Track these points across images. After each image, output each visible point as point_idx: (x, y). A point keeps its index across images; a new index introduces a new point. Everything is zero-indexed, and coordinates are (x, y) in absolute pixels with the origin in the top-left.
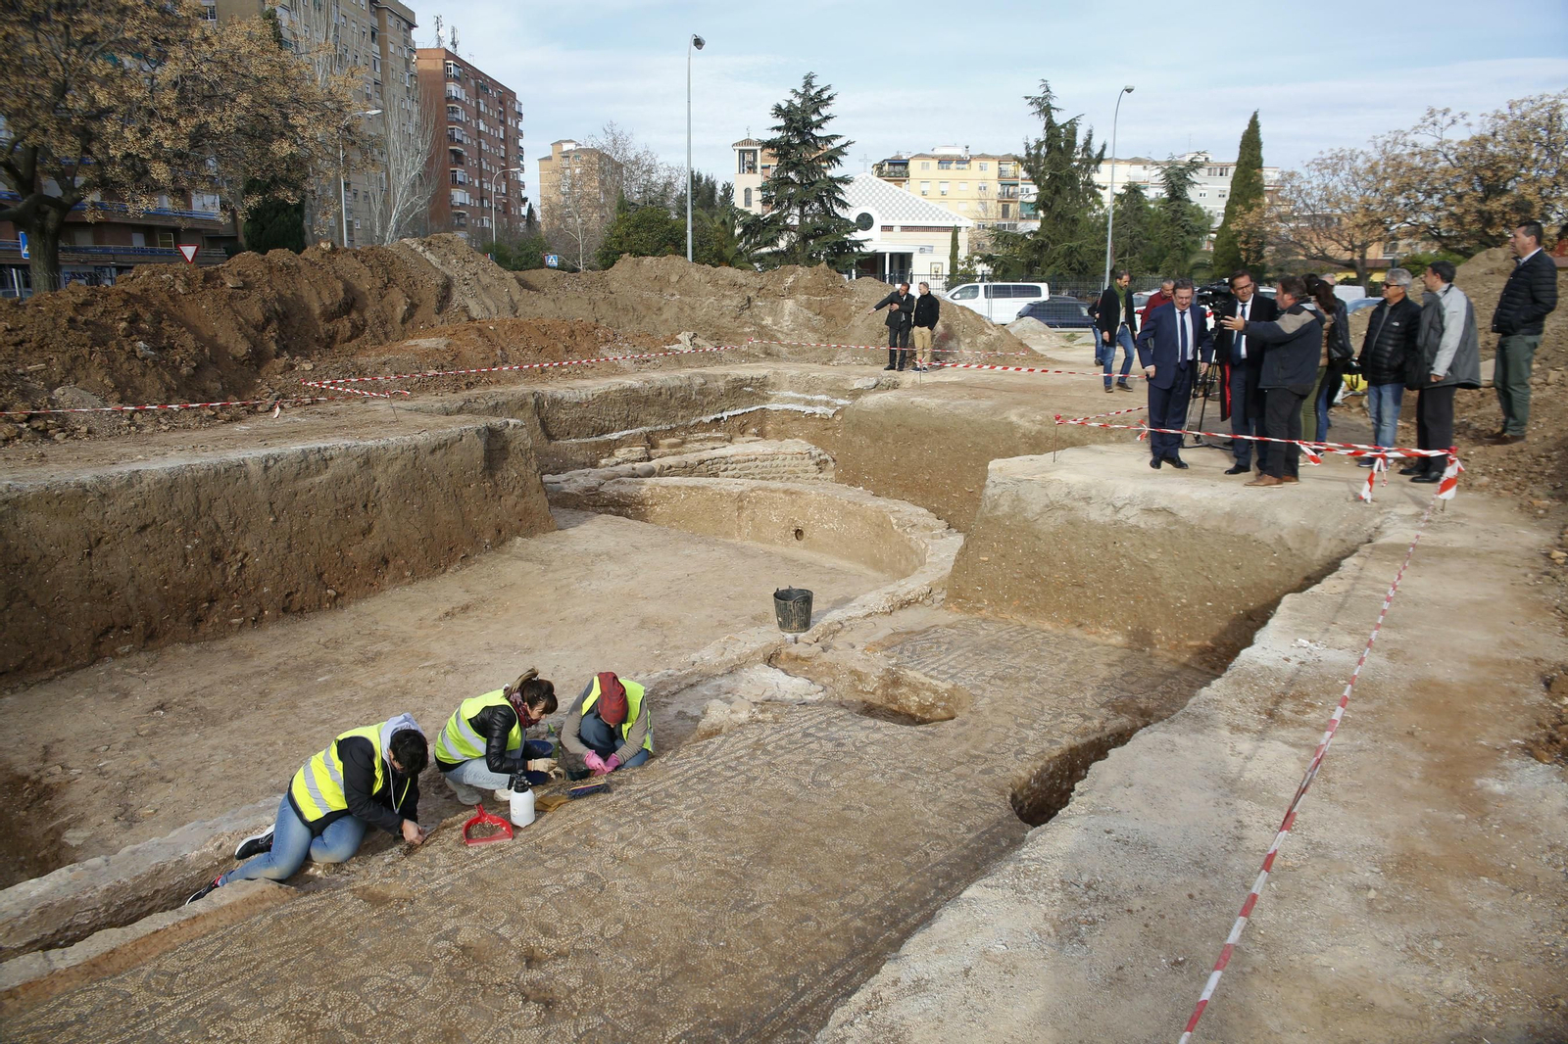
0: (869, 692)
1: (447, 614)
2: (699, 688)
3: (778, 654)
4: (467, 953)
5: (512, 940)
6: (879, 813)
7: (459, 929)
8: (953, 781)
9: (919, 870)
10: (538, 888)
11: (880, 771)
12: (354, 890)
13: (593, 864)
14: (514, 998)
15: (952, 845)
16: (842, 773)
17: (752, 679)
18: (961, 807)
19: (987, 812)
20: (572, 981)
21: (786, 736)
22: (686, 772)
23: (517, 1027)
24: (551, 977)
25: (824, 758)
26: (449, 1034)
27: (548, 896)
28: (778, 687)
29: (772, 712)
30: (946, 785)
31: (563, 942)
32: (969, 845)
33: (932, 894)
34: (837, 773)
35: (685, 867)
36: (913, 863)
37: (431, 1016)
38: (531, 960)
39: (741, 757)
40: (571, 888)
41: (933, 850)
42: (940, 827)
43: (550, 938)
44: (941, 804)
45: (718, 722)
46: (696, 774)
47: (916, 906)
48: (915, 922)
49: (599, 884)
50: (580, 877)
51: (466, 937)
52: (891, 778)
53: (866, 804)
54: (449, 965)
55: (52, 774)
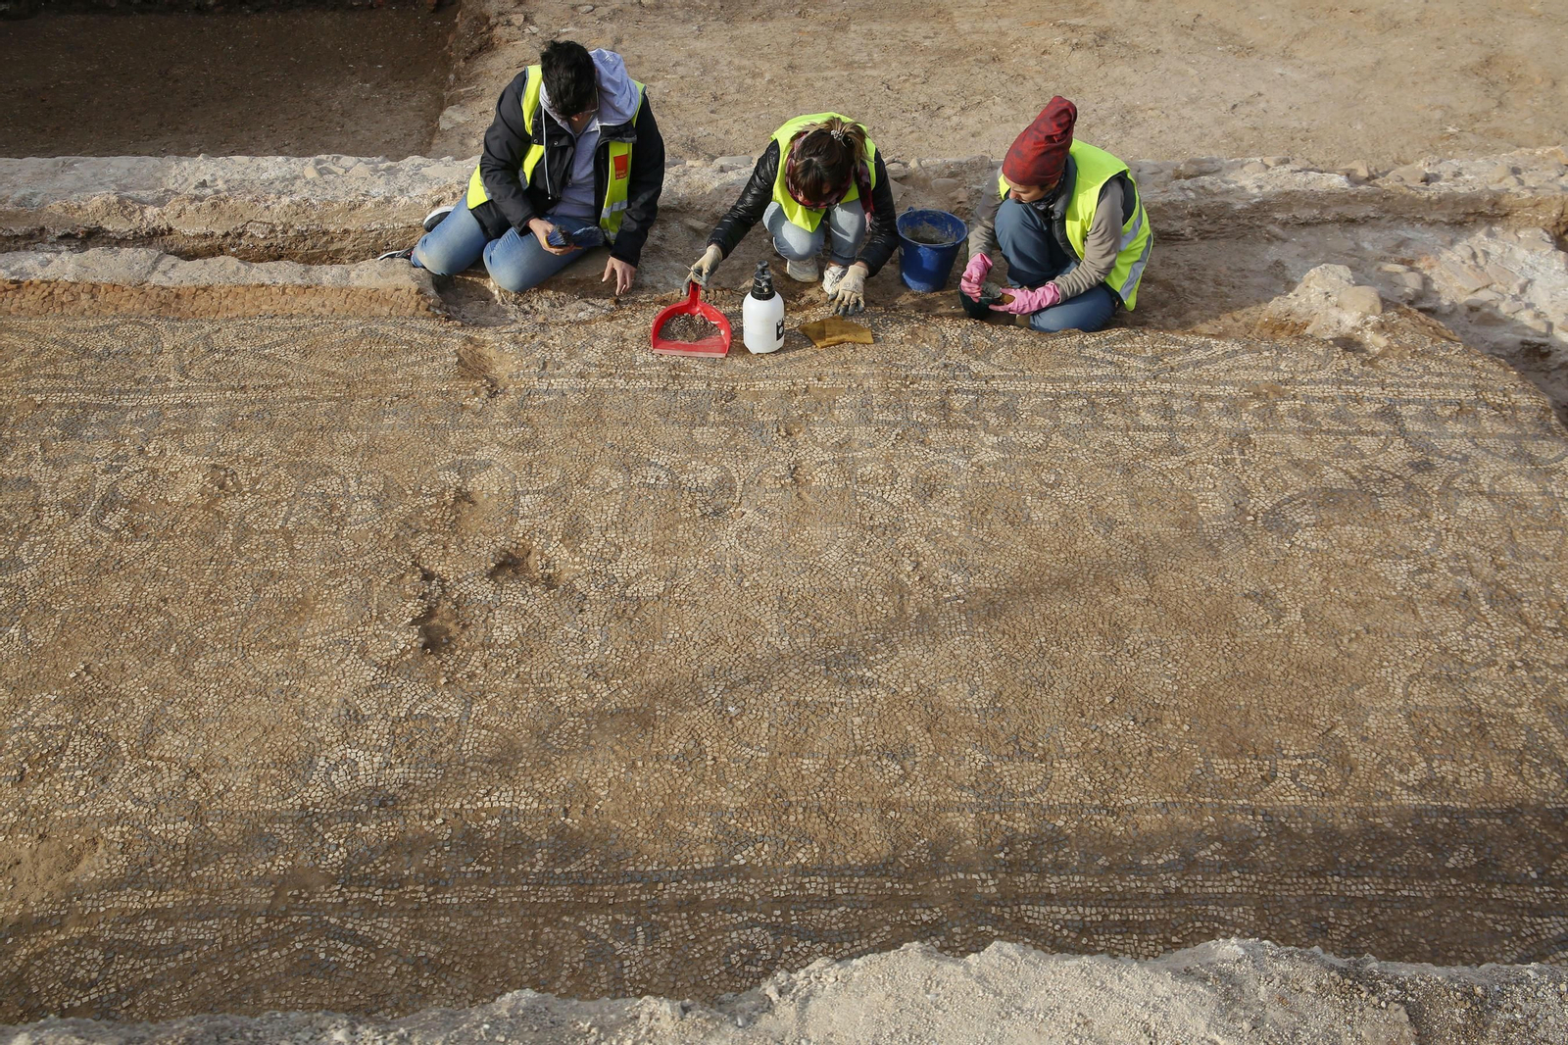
2: (1362, 231)
4: (459, 507)
5: (521, 522)
6: (1301, 641)
7: (489, 466)
8: (1548, 665)
9: (1208, 800)
10: (639, 462)
11: (1425, 560)
12: (470, 340)
13: (753, 464)
14: (413, 608)
15: (1342, 793)
16: (1344, 525)
17: (1486, 254)
18: (1481, 727)
19: (1521, 773)
20: (505, 631)
21: (1348, 397)
22: (1089, 380)
23: (363, 652)
24: (492, 606)
25: (1353, 478)
26: (299, 608)
27: (635, 481)
28: (1523, 289)
29: (1395, 336)
30: (1519, 664)
31: (574, 563)
32: (1375, 816)
33: (1160, 861)
34: (1337, 519)
35: (862, 547)
36: (1217, 778)
37: (316, 570)
38: (509, 565)
39: (1212, 399)
40: (677, 487)
41: (1293, 779)
42: (1374, 742)
43: (567, 547)
44: (1447, 698)
45: (1303, 310)
46: (1097, 393)
47: (1100, 862)
48: (1054, 891)
49: (721, 501)
50: (709, 475)
51: (484, 484)
52: (1429, 586)
53: (1303, 610)
54: (420, 511)
55: (509, 24)
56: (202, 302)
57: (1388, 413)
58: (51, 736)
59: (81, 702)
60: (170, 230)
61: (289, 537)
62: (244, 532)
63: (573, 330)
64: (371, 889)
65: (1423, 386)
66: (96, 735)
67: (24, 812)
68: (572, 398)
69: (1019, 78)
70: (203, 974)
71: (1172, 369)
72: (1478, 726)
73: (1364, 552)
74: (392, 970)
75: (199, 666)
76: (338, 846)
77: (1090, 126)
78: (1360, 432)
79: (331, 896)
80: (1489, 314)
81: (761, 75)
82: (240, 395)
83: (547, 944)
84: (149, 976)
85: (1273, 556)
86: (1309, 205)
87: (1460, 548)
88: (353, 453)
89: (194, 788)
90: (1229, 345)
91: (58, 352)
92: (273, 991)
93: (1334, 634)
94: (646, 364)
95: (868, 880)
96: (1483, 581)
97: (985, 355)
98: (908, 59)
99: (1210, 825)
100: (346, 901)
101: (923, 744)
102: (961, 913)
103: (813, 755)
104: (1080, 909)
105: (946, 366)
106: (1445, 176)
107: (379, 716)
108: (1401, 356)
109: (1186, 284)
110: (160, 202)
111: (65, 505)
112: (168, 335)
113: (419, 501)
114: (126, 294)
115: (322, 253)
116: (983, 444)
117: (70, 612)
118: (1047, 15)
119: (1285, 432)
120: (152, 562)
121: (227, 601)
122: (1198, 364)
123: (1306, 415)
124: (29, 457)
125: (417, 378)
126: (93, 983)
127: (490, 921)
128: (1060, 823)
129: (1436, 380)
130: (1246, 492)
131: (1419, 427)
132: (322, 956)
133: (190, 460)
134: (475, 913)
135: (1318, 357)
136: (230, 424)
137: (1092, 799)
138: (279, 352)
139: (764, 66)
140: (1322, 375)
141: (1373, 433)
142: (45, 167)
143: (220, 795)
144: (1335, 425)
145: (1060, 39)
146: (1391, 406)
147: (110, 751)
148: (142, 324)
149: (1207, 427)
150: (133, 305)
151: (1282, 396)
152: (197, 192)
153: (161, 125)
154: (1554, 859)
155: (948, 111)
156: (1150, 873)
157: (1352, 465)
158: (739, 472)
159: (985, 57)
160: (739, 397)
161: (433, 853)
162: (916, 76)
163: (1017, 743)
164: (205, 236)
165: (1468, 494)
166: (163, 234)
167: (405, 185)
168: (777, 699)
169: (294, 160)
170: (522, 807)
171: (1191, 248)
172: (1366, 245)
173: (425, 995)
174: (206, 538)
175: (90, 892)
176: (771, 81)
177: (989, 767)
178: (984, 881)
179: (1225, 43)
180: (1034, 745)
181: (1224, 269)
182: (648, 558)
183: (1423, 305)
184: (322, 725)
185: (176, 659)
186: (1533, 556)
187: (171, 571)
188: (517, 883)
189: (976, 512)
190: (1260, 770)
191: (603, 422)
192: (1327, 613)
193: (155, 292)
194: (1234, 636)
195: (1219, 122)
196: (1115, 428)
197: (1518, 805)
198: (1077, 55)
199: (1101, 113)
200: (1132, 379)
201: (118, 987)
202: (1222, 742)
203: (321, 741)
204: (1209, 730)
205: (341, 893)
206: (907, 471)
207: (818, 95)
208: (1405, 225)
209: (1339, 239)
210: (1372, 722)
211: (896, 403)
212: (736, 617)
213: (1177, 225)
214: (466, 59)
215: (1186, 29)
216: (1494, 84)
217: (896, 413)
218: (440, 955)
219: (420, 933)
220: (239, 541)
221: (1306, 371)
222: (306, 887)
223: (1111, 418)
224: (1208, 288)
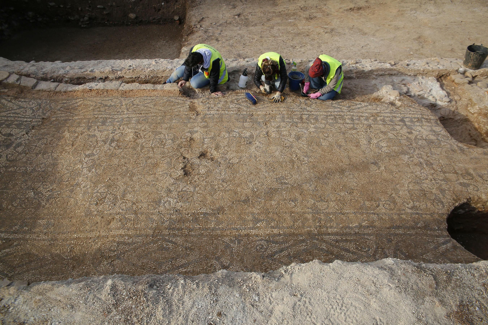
0: (471, 113)
1: (351, 9)
2: (394, 77)
3: (447, 76)
4: (191, 142)
5: (205, 145)
6: (384, 174)
7: (197, 132)
8: (439, 180)
9: (364, 211)
10: (231, 131)
11: (411, 155)
12: (192, 102)
13: (258, 132)
14: (181, 165)
15: (394, 209)
16: (393, 146)
17: (422, 83)
18: (425, 194)
19: (434, 205)
20: (203, 171)
21: (393, 117)
22: (334, 112)
23: (171, 176)
24: (199, 165)
25: (395, 135)
26: (156, 165)
27: (231, 135)
28: (430, 91)
29: (403, 102)
30: (433, 179)
31: (218, 155)
32: (402, 215)
33: (354, 226)
34: (391, 145)
35: (284, 151)
36: (366, 206)
37: (159, 156)
38: (203, 155)
39: (362, 116)
40: (241, 137)
41: (383, 206)
42: (401, 198)
43: (216, 151)
44: (417, 187)
45: (381, 95)
46: (336, 115)
47: (341, 226)
48: (330, 233)
49: (251, 140)
50: (248, 134)
51: (196, 136)
52: (412, 161)
53: (385, 167)
54: (182, 142)
55: (197, 27)
56: (131, 93)
57: (402, 120)
58: (103, 194)
59: (109, 186)
60: (123, 77)
61: (153, 149)
62: (143, 147)
63: (215, 100)
64: (175, 231)
65: (410, 114)
66: (112, 194)
67: (98, 212)
68: (216, 116)
69: (313, 40)
70: (139, 249)
71: (353, 109)
72: (424, 194)
73: (398, 153)
74: (181, 249)
75: (134, 179)
76: (167, 221)
77: (330, 51)
78: (396, 125)
79: (166, 232)
80: (422, 97)
81: (254, 39)
82: (140, 115)
83: (215, 244)
84: (127, 249)
85: (377, 154)
86: (382, 71)
87: (419, 152)
88: (166, 129)
89: (134, 207)
90: (366, 104)
91: (100, 106)
92: (155, 254)
93: (391, 172)
94: (232, 108)
95: (288, 230)
96: (425, 160)
97: (310, 106)
98: (288, 35)
99: (365, 217)
100: (169, 233)
101: (300, 198)
102: (309, 238)
103: (274, 201)
104: (336, 237)
105: (301, 108)
106: (412, 64)
107: (175, 191)
108: (404, 107)
109: (354, 89)
110: (121, 70)
111: (103, 141)
112: (124, 101)
113: (182, 140)
114: (114, 92)
115: (157, 82)
116: (311, 127)
117: (105, 166)
118: (319, 25)
119: (379, 125)
120: (122, 154)
121: (140, 164)
122: (359, 108)
123: (384, 121)
124: (95, 130)
125: (180, 111)
126: (115, 251)
127: (202, 239)
128: (331, 217)
129: (413, 113)
130: (371, 139)
131: (409, 124)
132: (165, 246)
133: (130, 131)
134: (199, 237)
135: (386, 107)
136: (138, 122)
137: (338, 211)
138: (149, 105)
139: (255, 37)
140: (387, 111)
141: (399, 125)
142: (95, 63)
143: (140, 209)
144: (390, 123)
145: (322, 31)
146: (403, 119)
147: (116, 198)
148: (118, 99)
149: (361, 123)
150: (116, 94)
151: (378, 116)
152: (129, 68)
153: (119, 52)
154: (441, 224)
155: (297, 47)
156: (352, 228)
157: (395, 132)
158: (255, 133)
159: (305, 35)
160: (254, 116)
161: (189, 223)
162: (290, 39)
163: (321, 198)
164: (131, 78)
165: (421, 139)
166: (122, 78)
167: (175, 65)
168: (266, 187)
169: (150, 60)
170: (208, 212)
171: (355, 80)
172: (395, 80)
173: (188, 255)
174: (134, 148)
175: (113, 230)
176: (257, 40)
177: (315, 203)
178: (314, 230)
179: (360, 32)
180: (325, 198)
181: (363, 85)
182: (235, 154)
183: (407, 94)
184: (162, 192)
185: (129, 177)
186: (435, 154)
187: (127, 157)
188: (208, 230)
189: (310, 143)
190: (376, 204)
191: (223, 121)
192: (390, 167)
193: (120, 91)
194: (369, 173)
195: (359, 51)
196: (341, 123)
197: (433, 212)
198: (326, 35)
199: (332, 48)
200: (344, 112)
201: (121, 252)
202: (367, 198)
203: (162, 196)
204: (364, 195)
205: (168, 232)
206: (293, 133)
207: (268, 43)
208: (403, 76)
209: (388, 79)
210: (401, 193)
211: (290, 117)
212: (255, 168)
213: (352, 75)
214: (187, 36)
215: (351, 29)
216: (421, 42)
217: (290, 119)
218: (191, 246)
219: (187, 241)
220: (142, 150)
221: (383, 110)
222: (161, 230)
223: (340, 121)
224: (359, 90)
